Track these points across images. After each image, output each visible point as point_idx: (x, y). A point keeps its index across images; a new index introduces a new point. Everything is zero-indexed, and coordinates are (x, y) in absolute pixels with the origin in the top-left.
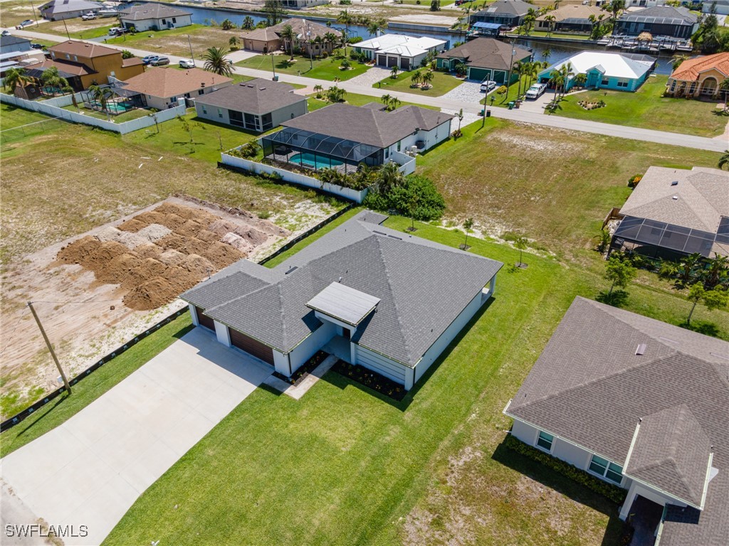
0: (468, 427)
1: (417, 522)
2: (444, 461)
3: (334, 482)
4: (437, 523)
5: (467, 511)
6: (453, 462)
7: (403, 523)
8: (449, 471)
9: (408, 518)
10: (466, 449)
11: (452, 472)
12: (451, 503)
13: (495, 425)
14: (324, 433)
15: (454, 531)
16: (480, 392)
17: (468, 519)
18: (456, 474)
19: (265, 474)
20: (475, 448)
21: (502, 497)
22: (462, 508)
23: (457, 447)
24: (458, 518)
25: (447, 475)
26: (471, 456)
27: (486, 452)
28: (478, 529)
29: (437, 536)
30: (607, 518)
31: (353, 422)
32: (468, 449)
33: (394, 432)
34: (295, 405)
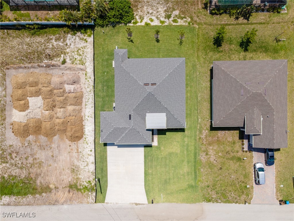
0: (200, 124)
1: (203, 156)
2: (200, 138)
3: (183, 161)
4: (207, 154)
5: (211, 148)
6: (202, 137)
7: (200, 158)
8: (202, 140)
9: (200, 156)
10: (203, 132)
11: (203, 140)
12: (207, 148)
13: (206, 120)
14: (171, 150)
15: (211, 154)
16: (197, 111)
17: (213, 149)
18: (204, 140)
19: (167, 169)
20: (205, 130)
21: (217, 140)
22: (210, 148)
23: (201, 132)
24: (210, 150)
25: (202, 141)
26: (205, 133)
27: (208, 130)
28: (215, 150)
29: (208, 157)
30: (238, 131)
31: (175, 143)
32: (204, 131)
33: (186, 139)
34: (158, 148)
